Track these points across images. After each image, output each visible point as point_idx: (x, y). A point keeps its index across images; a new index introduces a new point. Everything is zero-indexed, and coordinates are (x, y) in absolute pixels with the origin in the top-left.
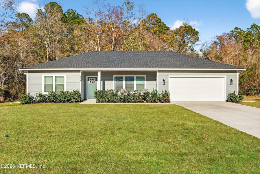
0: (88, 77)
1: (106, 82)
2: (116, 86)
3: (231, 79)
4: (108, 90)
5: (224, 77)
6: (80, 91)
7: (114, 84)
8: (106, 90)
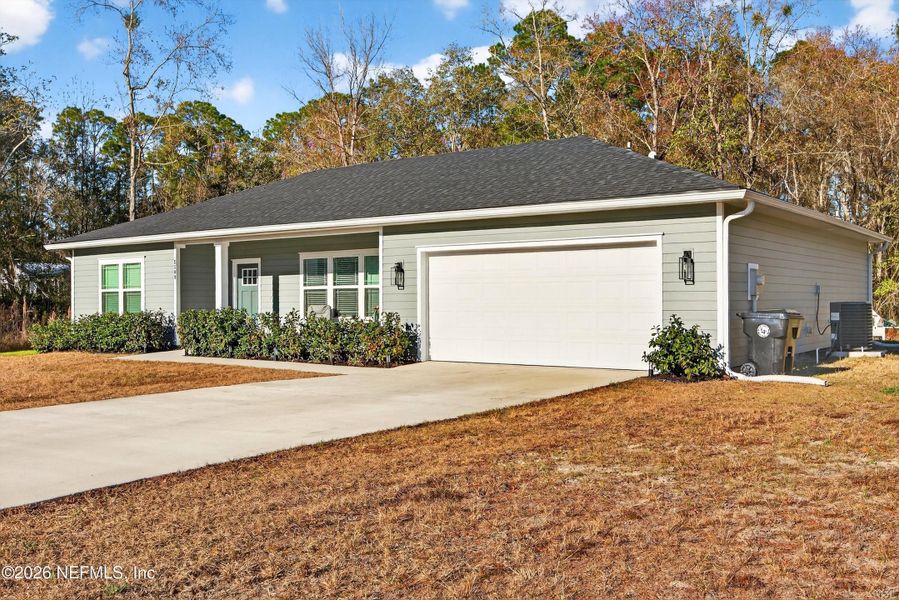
0: (238, 265)
1: (282, 279)
2: (307, 295)
3: (688, 254)
5: (652, 244)
7: (302, 289)
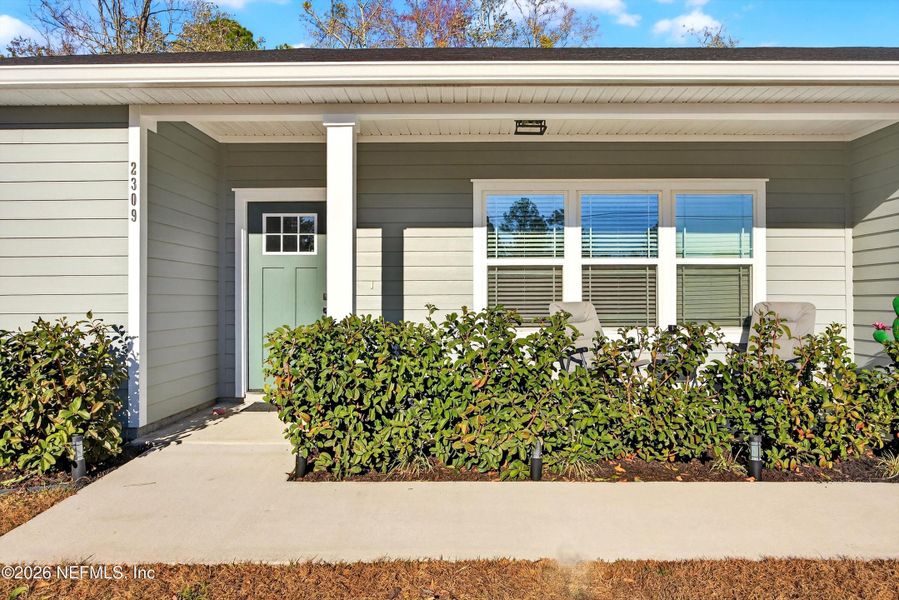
0: (250, 205)
1: (417, 242)
2: (497, 277)
4: (440, 318)
6: (134, 327)
7: (481, 263)
8: (414, 314)
